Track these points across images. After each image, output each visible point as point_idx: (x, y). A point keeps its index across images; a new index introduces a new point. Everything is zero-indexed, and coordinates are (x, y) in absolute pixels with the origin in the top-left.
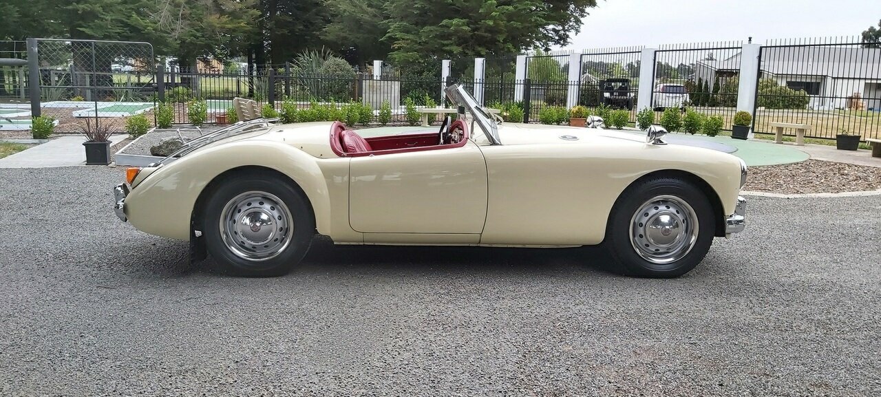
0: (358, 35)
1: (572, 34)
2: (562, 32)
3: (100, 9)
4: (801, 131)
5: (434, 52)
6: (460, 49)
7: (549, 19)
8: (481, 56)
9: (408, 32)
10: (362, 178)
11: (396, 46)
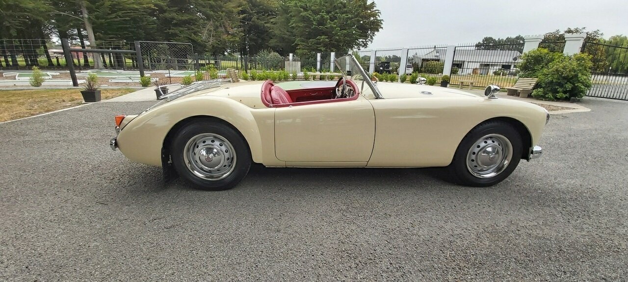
0: (283, 44)
1: (369, 43)
2: (365, 42)
3: (179, 32)
4: (472, 83)
5: (313, 50)
6: (324, 49)
7: (361, 36)
8: (333, 52)
9: (303, 42)
10: (284, 121)
11: (299, 48)
